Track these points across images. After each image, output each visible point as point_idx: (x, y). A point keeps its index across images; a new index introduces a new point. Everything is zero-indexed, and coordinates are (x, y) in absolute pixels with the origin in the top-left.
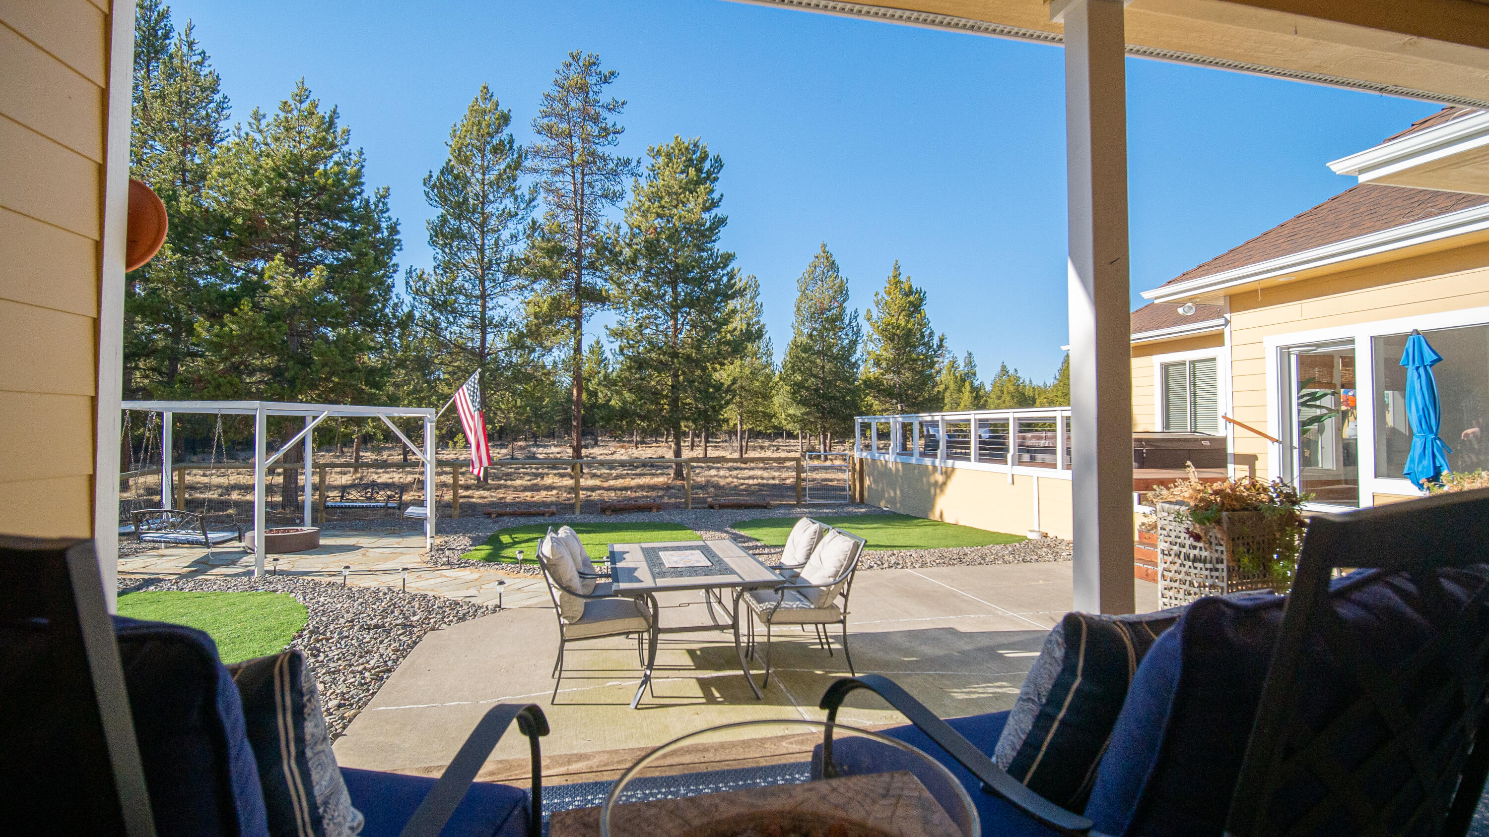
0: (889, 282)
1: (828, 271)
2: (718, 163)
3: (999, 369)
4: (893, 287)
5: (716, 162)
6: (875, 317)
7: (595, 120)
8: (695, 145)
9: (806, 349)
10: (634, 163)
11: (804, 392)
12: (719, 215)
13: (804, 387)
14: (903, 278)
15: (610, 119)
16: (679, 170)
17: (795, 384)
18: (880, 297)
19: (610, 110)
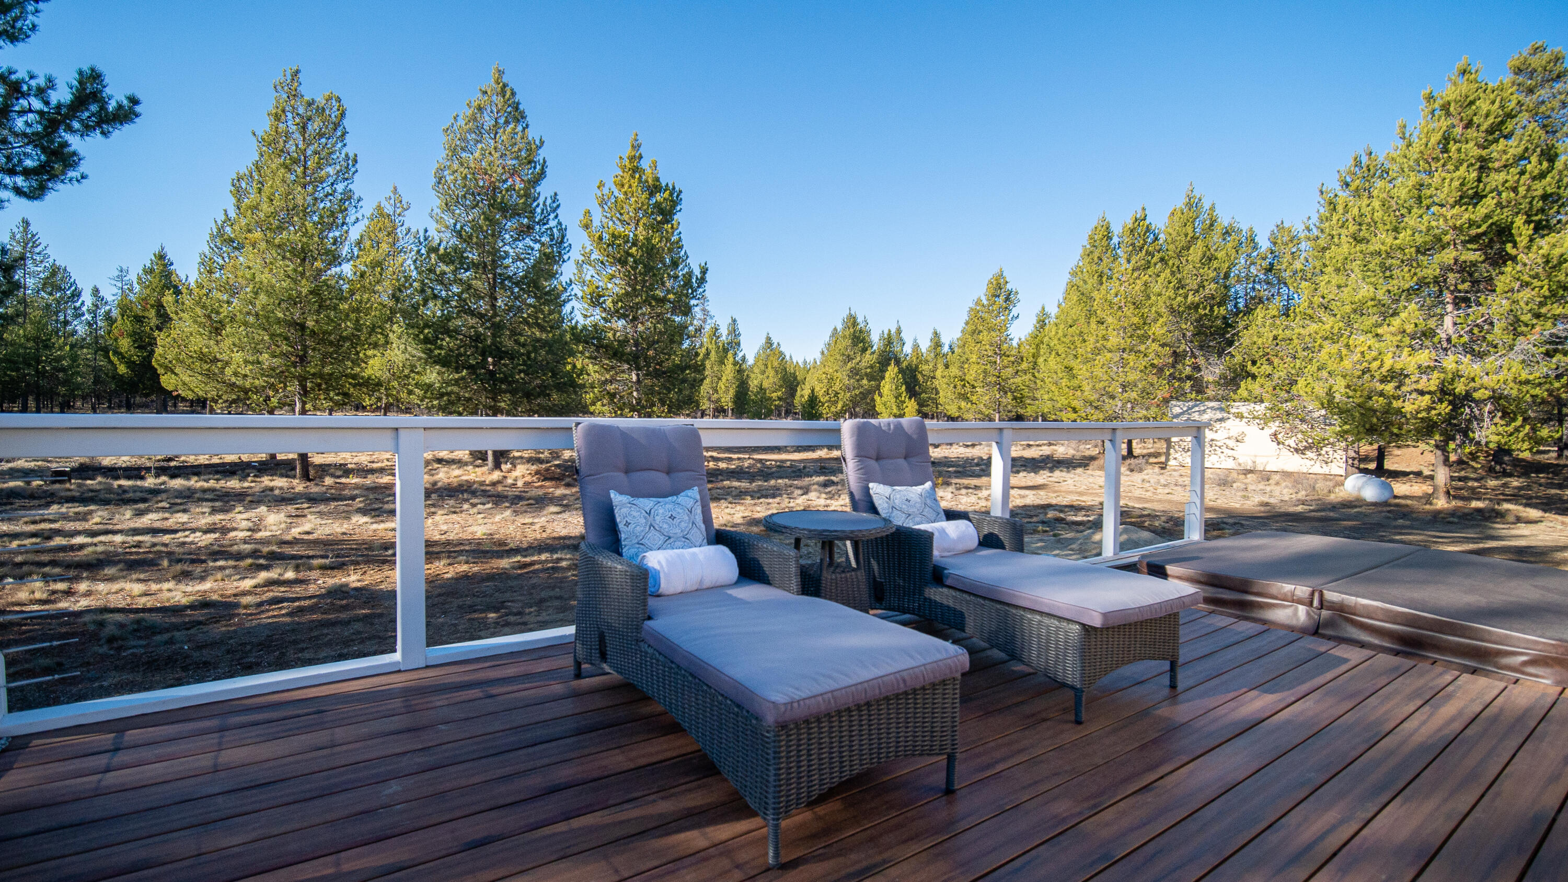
0: (623, 168)
1: (507, 122)
4: (627, 176)
6: (596, 223)
11: (446, 340)
14: (645, 164)
17: (430, 324)
18: (606, 191)
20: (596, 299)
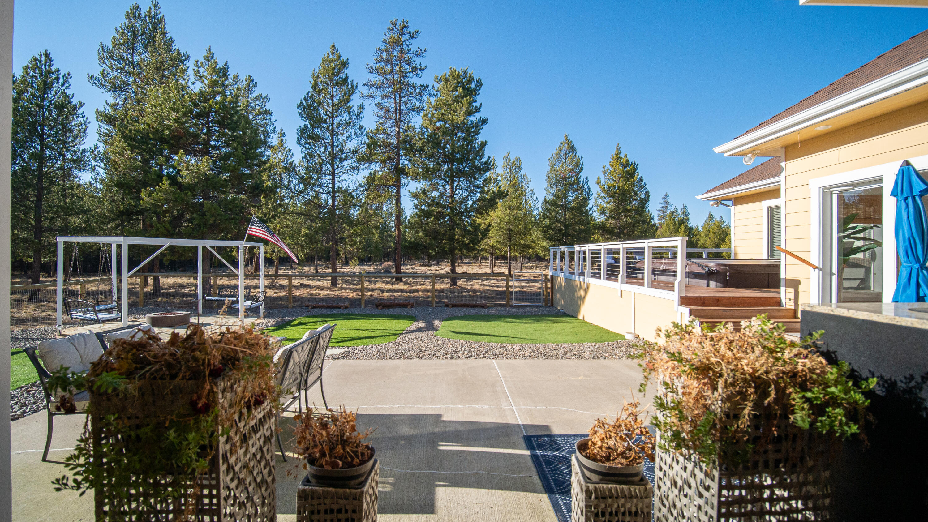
0: (613, 158)
1: (569, 152)
2: (480, 84)
3: (707, 216)
4: (615, 162)
5: (478, 82)
6: (602, 182)
7: (409, 62)
8: (465, 73)
9: (553, 203)
10: (430, 88)
11: (551, 232)
12: (483, 117)
13: (551, 228)
14: (622, 155)
15: (418, 61)
16: (451, 89)
17: (546, 227)
18: (606, 169)
19: (417, 55)
20: (602, 212)
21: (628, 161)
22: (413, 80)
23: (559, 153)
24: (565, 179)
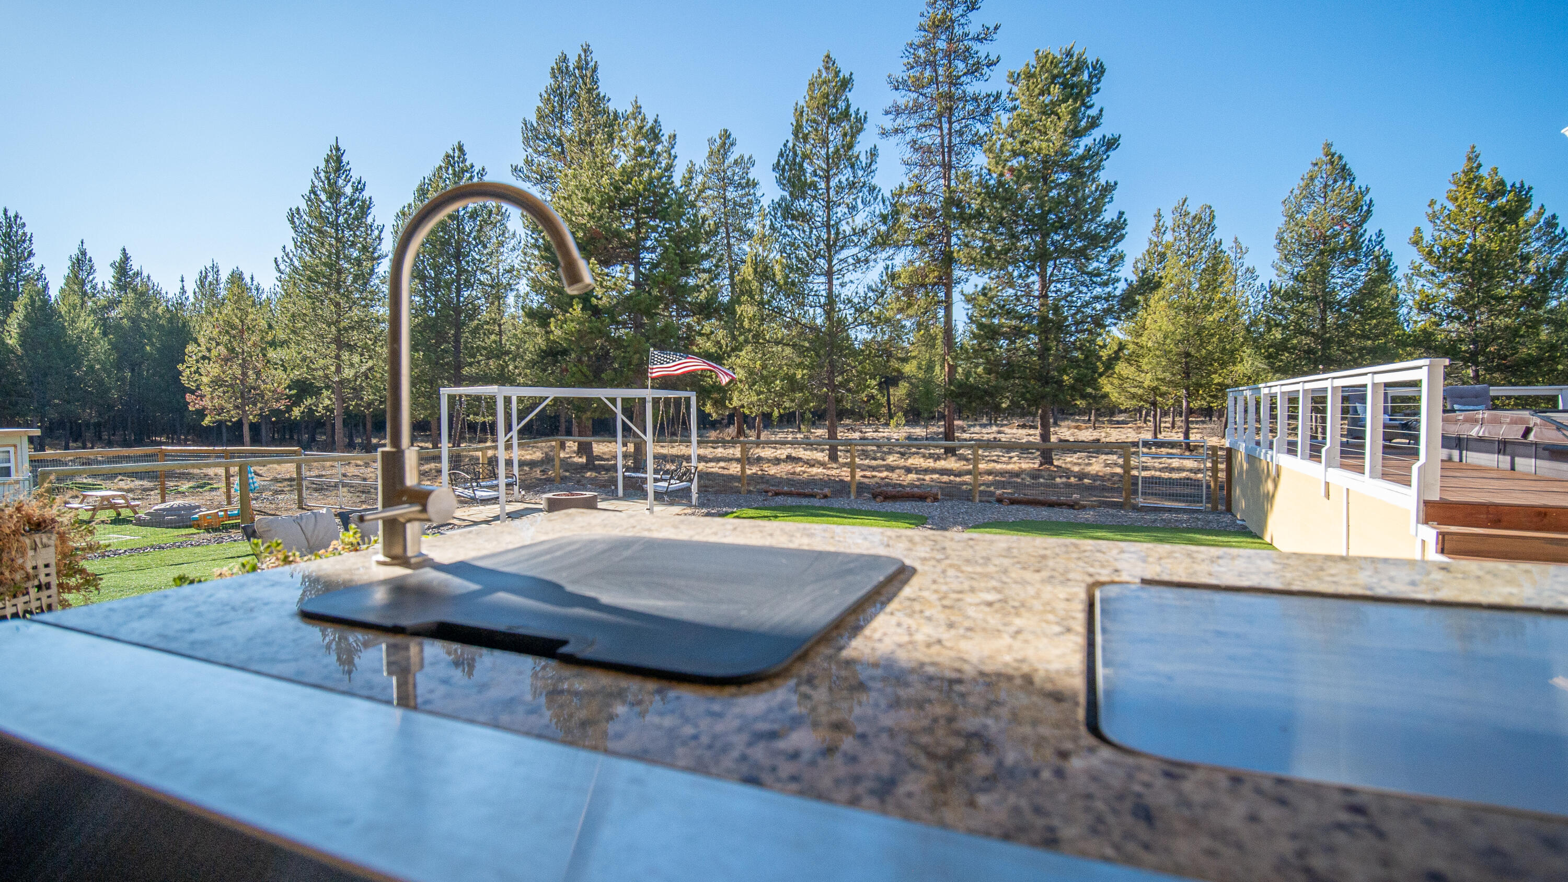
0: (1458, 181)
1: (1335, 181)
2: (1099, 70)
4: (1464, 189)
5: (1094, 68)
6: (1427, 238)
8: (1069, 54)
9: (1291, 295)
12: (1109, 136)
13: (1286, 349)
14: (1484, 172)
16: (1037, 91)
18: (1437, 207)
20: (1427, 307)
21: (1502, 183)
22: (974, 87)
23: (1307, 185)
24: (1325, 240)
